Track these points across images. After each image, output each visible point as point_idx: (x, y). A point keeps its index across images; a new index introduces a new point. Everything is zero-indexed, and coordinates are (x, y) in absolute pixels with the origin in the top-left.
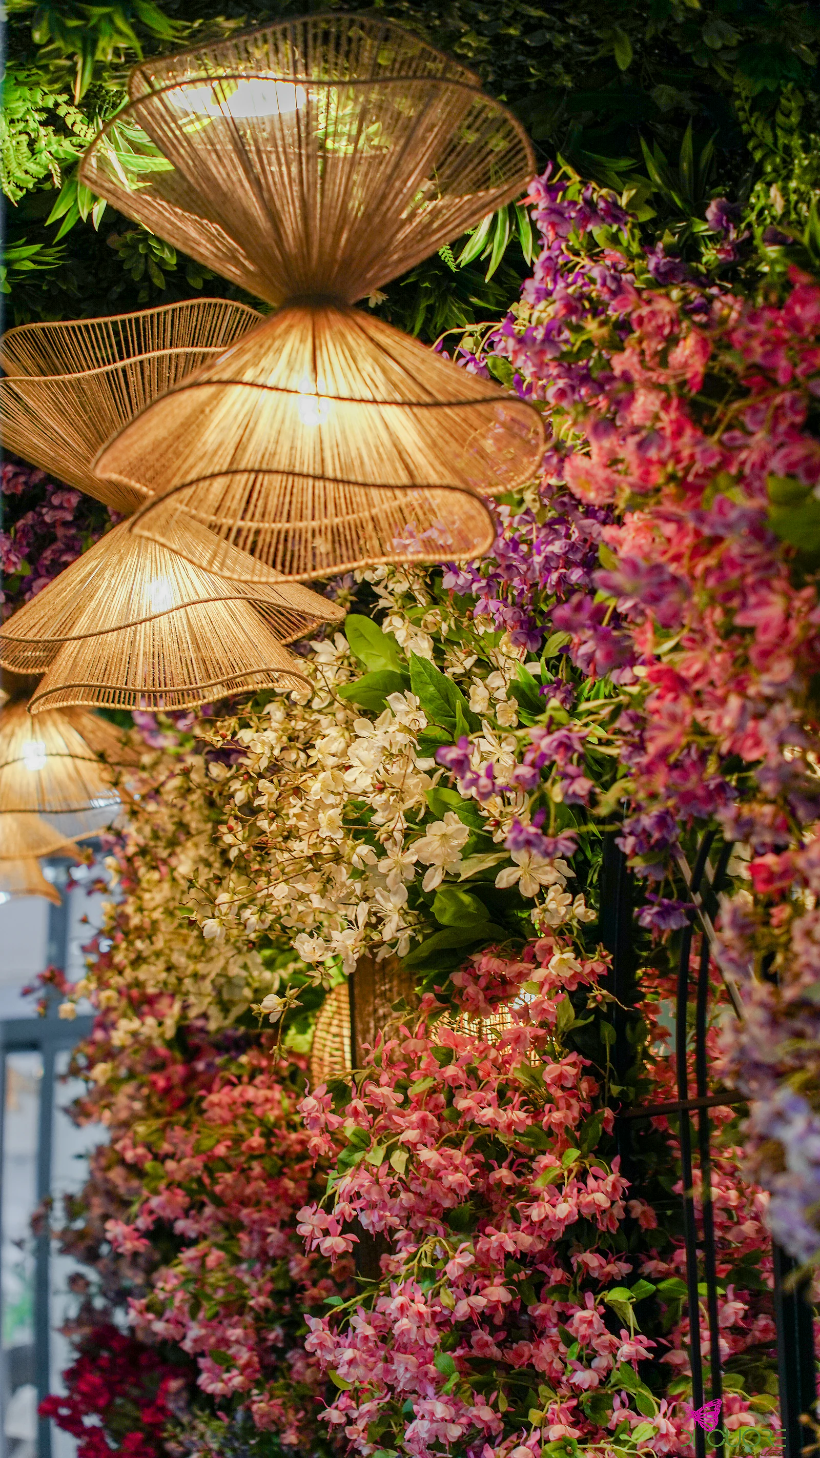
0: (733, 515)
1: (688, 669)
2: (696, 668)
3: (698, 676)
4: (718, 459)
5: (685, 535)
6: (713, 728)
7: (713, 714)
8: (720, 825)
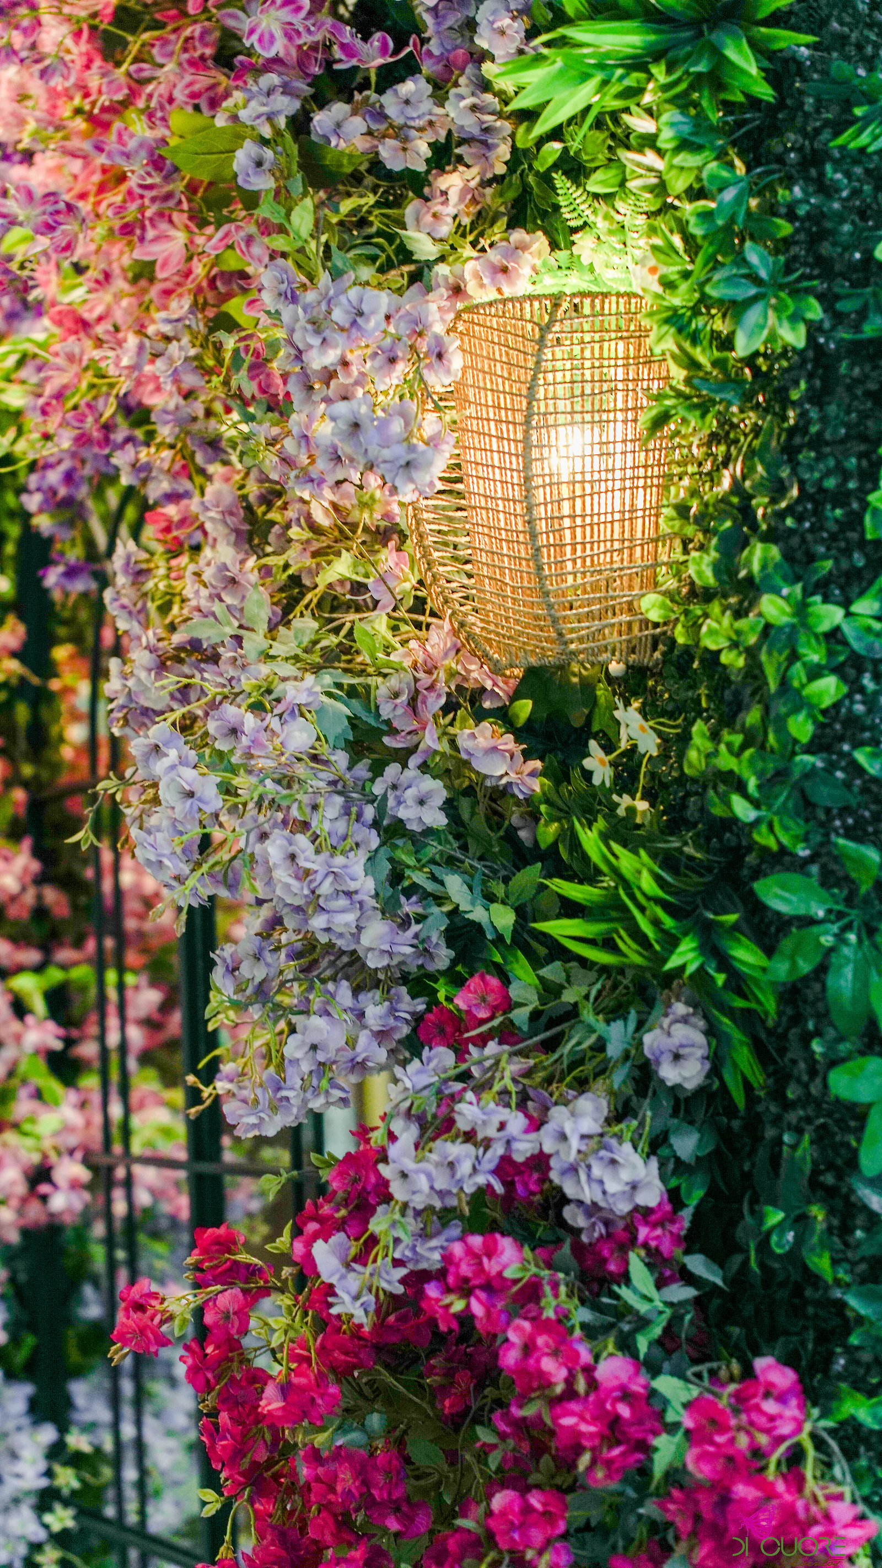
0: (132, 144)
1: (91, 310)
2: (99, 310)
3: (100, 319)
4: (126, 91)
5: (93, 173)
6: (112, 371)
7: (111, 354)
8: (117, 469)
